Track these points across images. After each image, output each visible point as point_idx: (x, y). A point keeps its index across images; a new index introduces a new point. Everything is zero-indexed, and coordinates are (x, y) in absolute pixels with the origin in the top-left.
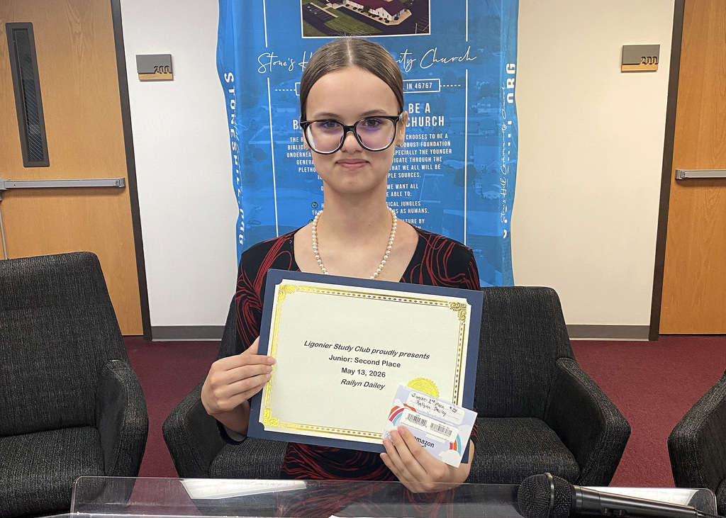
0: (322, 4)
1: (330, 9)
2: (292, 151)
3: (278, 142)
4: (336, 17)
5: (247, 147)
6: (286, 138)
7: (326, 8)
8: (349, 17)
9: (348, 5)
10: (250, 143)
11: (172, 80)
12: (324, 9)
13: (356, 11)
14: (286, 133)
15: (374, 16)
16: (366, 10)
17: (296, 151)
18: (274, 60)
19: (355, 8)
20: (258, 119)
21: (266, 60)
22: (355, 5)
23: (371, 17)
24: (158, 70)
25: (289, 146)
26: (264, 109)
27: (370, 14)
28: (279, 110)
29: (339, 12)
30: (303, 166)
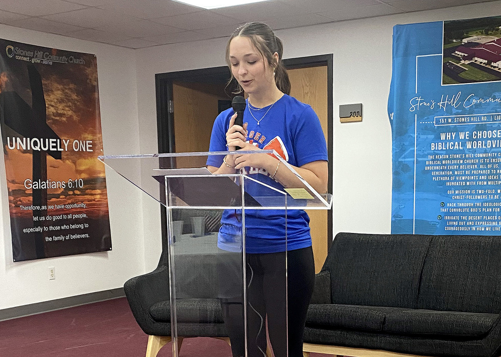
0: (457, 61)
1: (463, 65)
2: (429, 165)
3: (420, 159)
4: (467, 69)
5: (397, 162)
6: (426, 156)
7: (460, 64)
8: (476, 69)
9: (476, 61)
10: (400, 160)
11: (361, 121)
12: (458, 65)
13: (482, 65)
14: (426, 153)
15: (495, 67)
16: (489, 63)
17: (432, 165)
18: (421, 102)
19: (481, 63)
20: (406, 143)
21: (415, 102)
22: (481, 60)
23: (492, 68)
24: (353, 115)
25: (427, 162)
26: (412, 137)
27: (492, 66)
28: (422, 137)
29: (468, 66)
30: (436, 176)
